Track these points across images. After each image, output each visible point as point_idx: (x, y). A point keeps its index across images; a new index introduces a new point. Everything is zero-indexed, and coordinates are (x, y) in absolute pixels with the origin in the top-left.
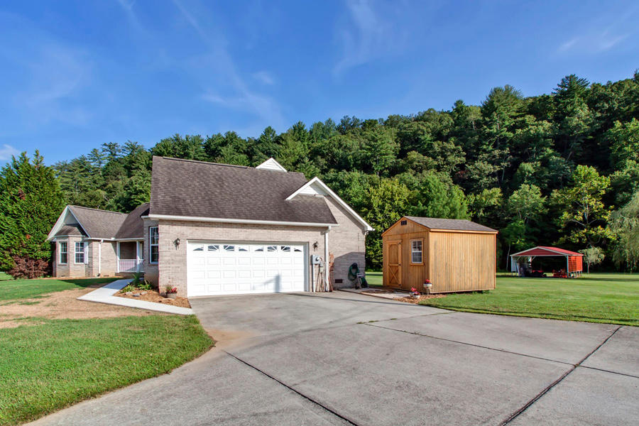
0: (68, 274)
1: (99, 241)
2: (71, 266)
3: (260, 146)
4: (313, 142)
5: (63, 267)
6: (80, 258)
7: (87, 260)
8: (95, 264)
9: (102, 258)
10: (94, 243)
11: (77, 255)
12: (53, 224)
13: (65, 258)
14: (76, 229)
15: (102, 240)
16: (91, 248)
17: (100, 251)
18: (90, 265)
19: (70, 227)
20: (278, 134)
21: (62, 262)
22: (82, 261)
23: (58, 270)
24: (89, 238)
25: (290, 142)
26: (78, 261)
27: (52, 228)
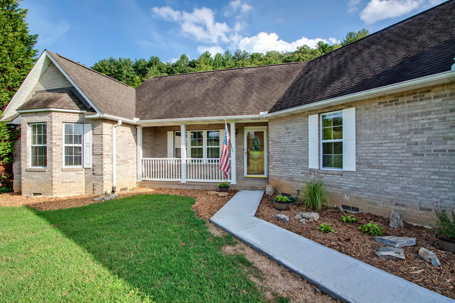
0: (50, 190)
1: (115, 122)
2: (57, 174)
3: (178, 67)
4: (216, 67)
5: (37, 176)
6: (74, 157)
7: (88, 159)
8: (107, 168)
9: (118, 157)
10: (106, 127)
11: (69, 150)
12: (12, 90)
13: (41, 156)
14: (66, 97)
15: (121, 120)
16: (99, 136)
17: (114, 142)
18: (97, 171)
19: (51, 94)
20: (190, 60)
21: (35, 164)
22: (79, 161)
23: (24, 180)
24: (98, 115)
25: (203, 65)
26: (69, 161)
27: (11, 97)
